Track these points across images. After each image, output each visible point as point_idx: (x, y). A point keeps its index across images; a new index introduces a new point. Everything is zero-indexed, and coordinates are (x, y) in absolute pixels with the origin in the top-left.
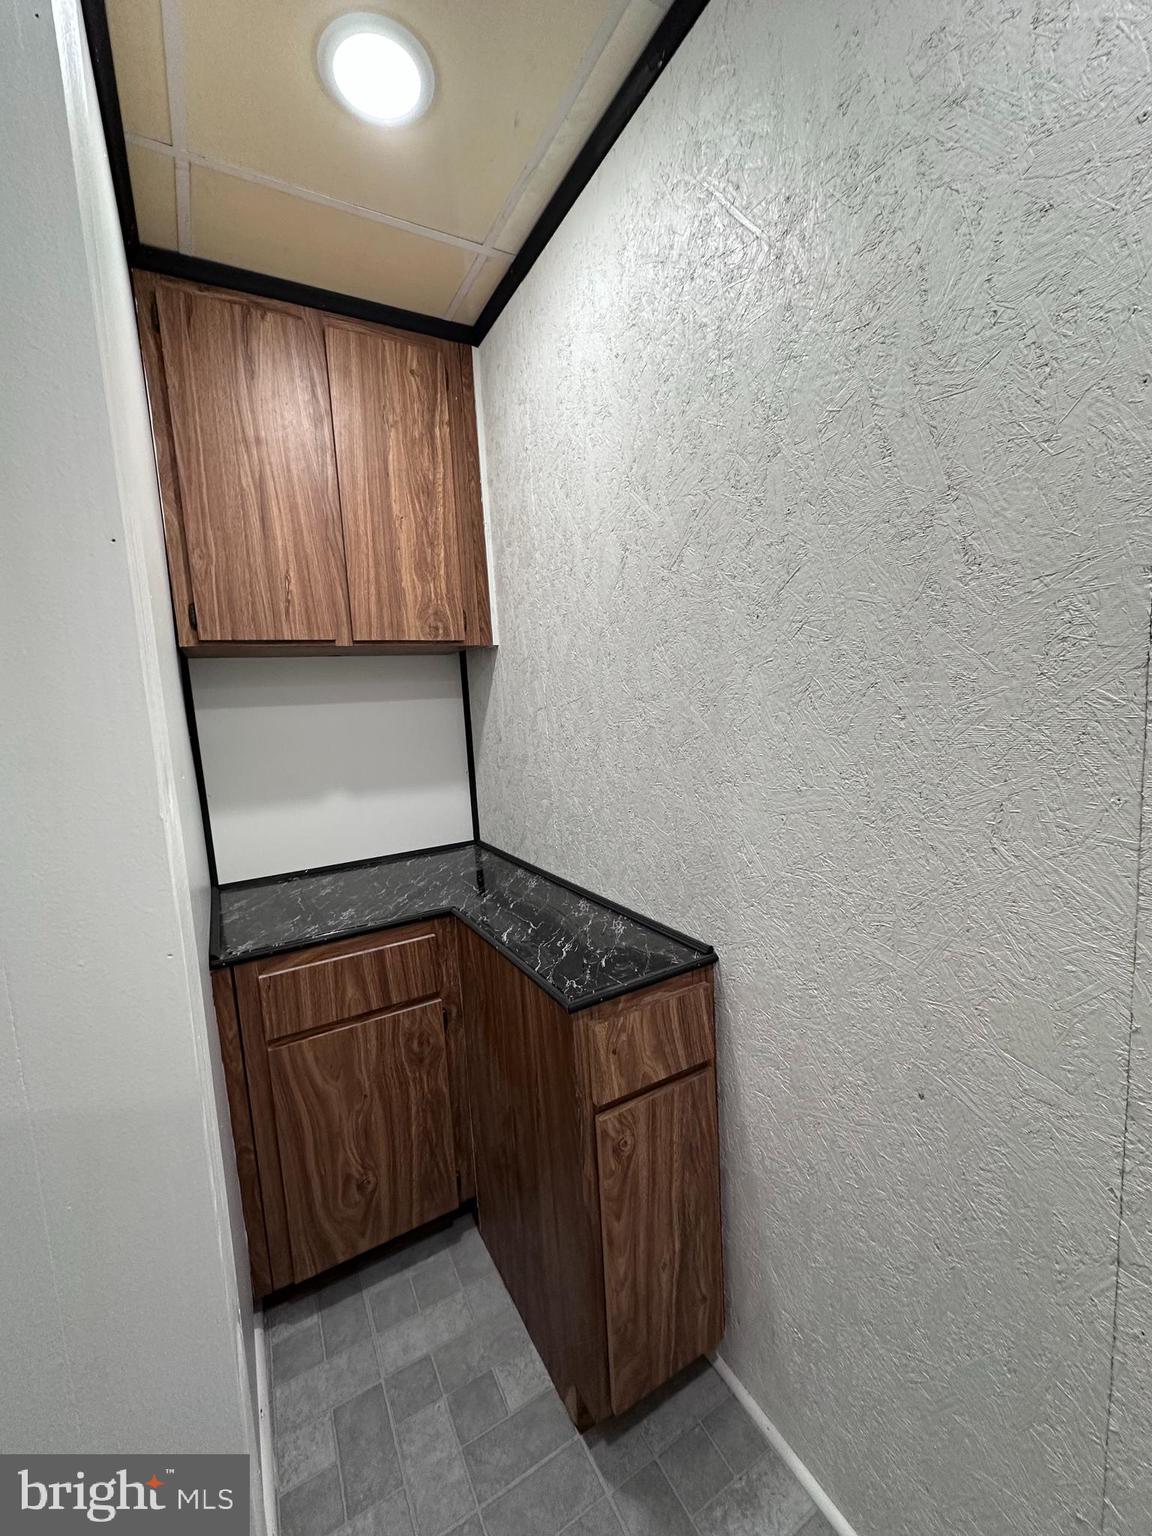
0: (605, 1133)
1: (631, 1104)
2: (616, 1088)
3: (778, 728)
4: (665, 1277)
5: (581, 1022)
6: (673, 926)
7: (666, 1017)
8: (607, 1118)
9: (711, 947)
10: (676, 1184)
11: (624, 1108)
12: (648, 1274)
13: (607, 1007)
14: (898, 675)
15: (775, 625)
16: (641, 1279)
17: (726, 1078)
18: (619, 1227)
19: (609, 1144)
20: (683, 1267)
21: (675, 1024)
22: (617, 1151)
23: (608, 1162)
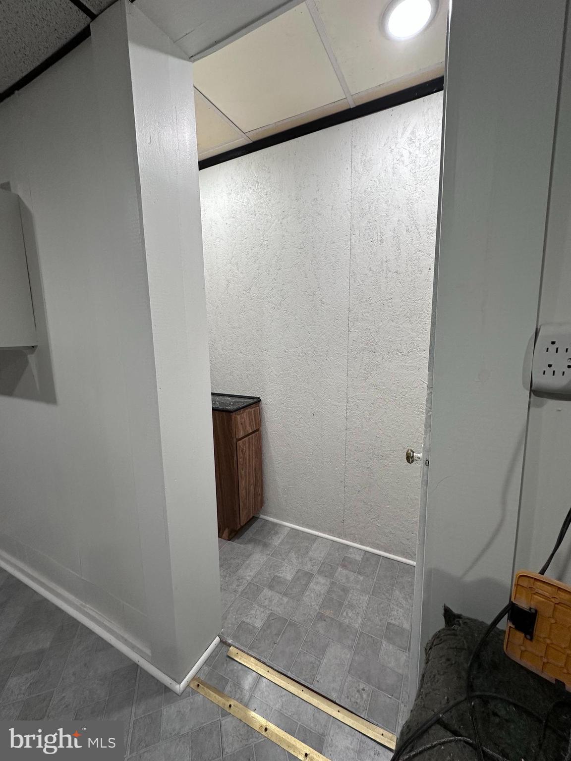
0: (240, 446)
1: (245, 439)
2: (242, 434)
3: (280, 336)
4: (252, 487)
5: (233, 415)
6: (246, 395)
7: (251, 414)
8: (240, 442)
9: (259, 398)
10: (254, 461)
11: (243, 440)
12: (249, 486)
13: (238, 412)
14: (309, 324)
15: (279, 311)
16: (247, 488)
17: (264, 433)
18: (243, 472)
19: (241, 449)
20: (256, 485)
21: (253, 418)
22: (242, 451)
23: (240, 454)
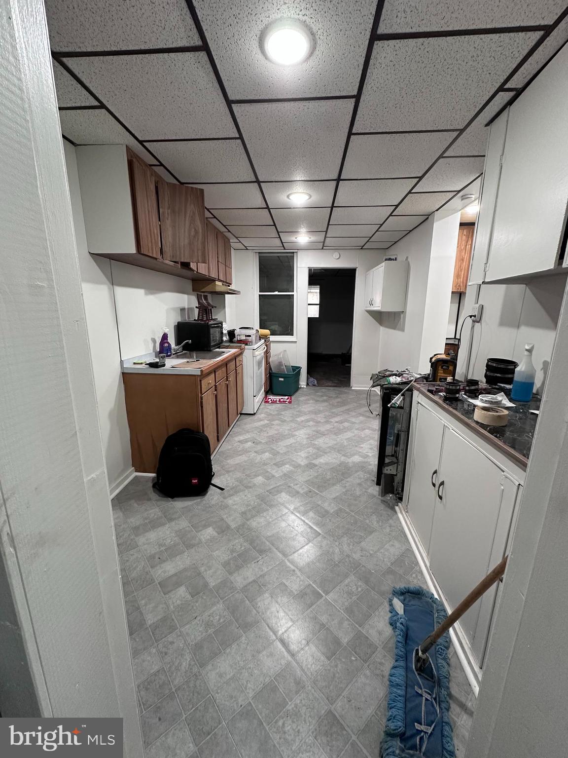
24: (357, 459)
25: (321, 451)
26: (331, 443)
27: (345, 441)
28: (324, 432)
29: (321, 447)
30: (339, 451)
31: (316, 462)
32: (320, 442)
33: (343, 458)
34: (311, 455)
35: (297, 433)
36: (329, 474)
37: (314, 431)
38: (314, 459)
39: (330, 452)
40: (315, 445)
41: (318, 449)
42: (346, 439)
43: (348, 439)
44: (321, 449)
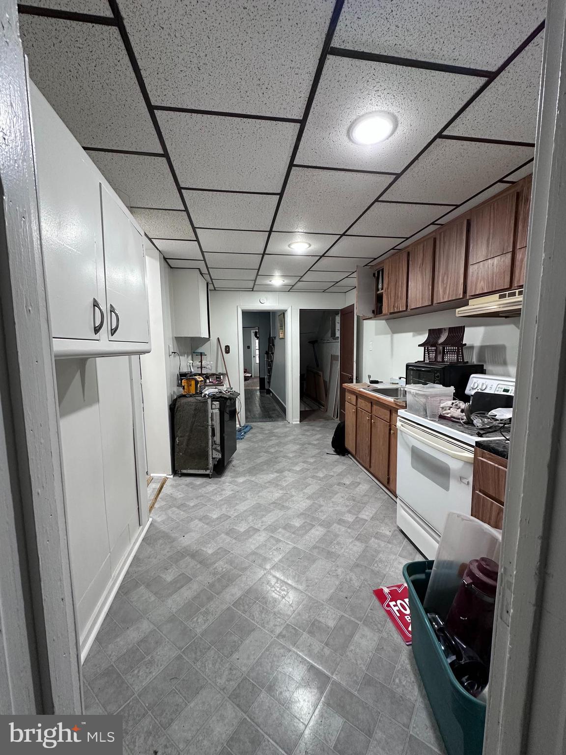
24: (241, 480)
25: (275, 483)
26: (264, 493)
27: (249, 496)
28: (275, 507)
29: (275, 487)
30: (257, 484)
31: (276, 475)
32: (277, 494)
33: (253, 479)
34: (283, 479)
35: (309, 502)
36: (265, 468)
37: (288, 508)
38: (279, 476)
39: (265, 483)
40: (281, 489)
41: (277, 485)
42: (247, 499)
43: (245, 499)
44: (274, 485)
